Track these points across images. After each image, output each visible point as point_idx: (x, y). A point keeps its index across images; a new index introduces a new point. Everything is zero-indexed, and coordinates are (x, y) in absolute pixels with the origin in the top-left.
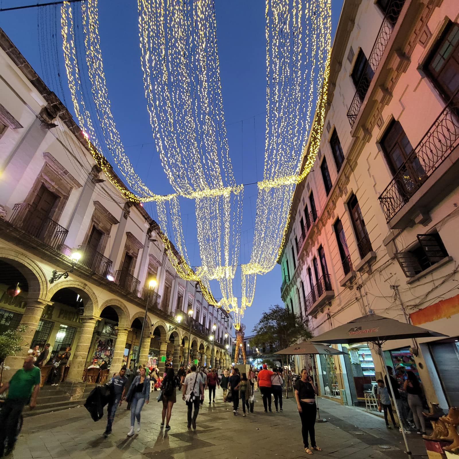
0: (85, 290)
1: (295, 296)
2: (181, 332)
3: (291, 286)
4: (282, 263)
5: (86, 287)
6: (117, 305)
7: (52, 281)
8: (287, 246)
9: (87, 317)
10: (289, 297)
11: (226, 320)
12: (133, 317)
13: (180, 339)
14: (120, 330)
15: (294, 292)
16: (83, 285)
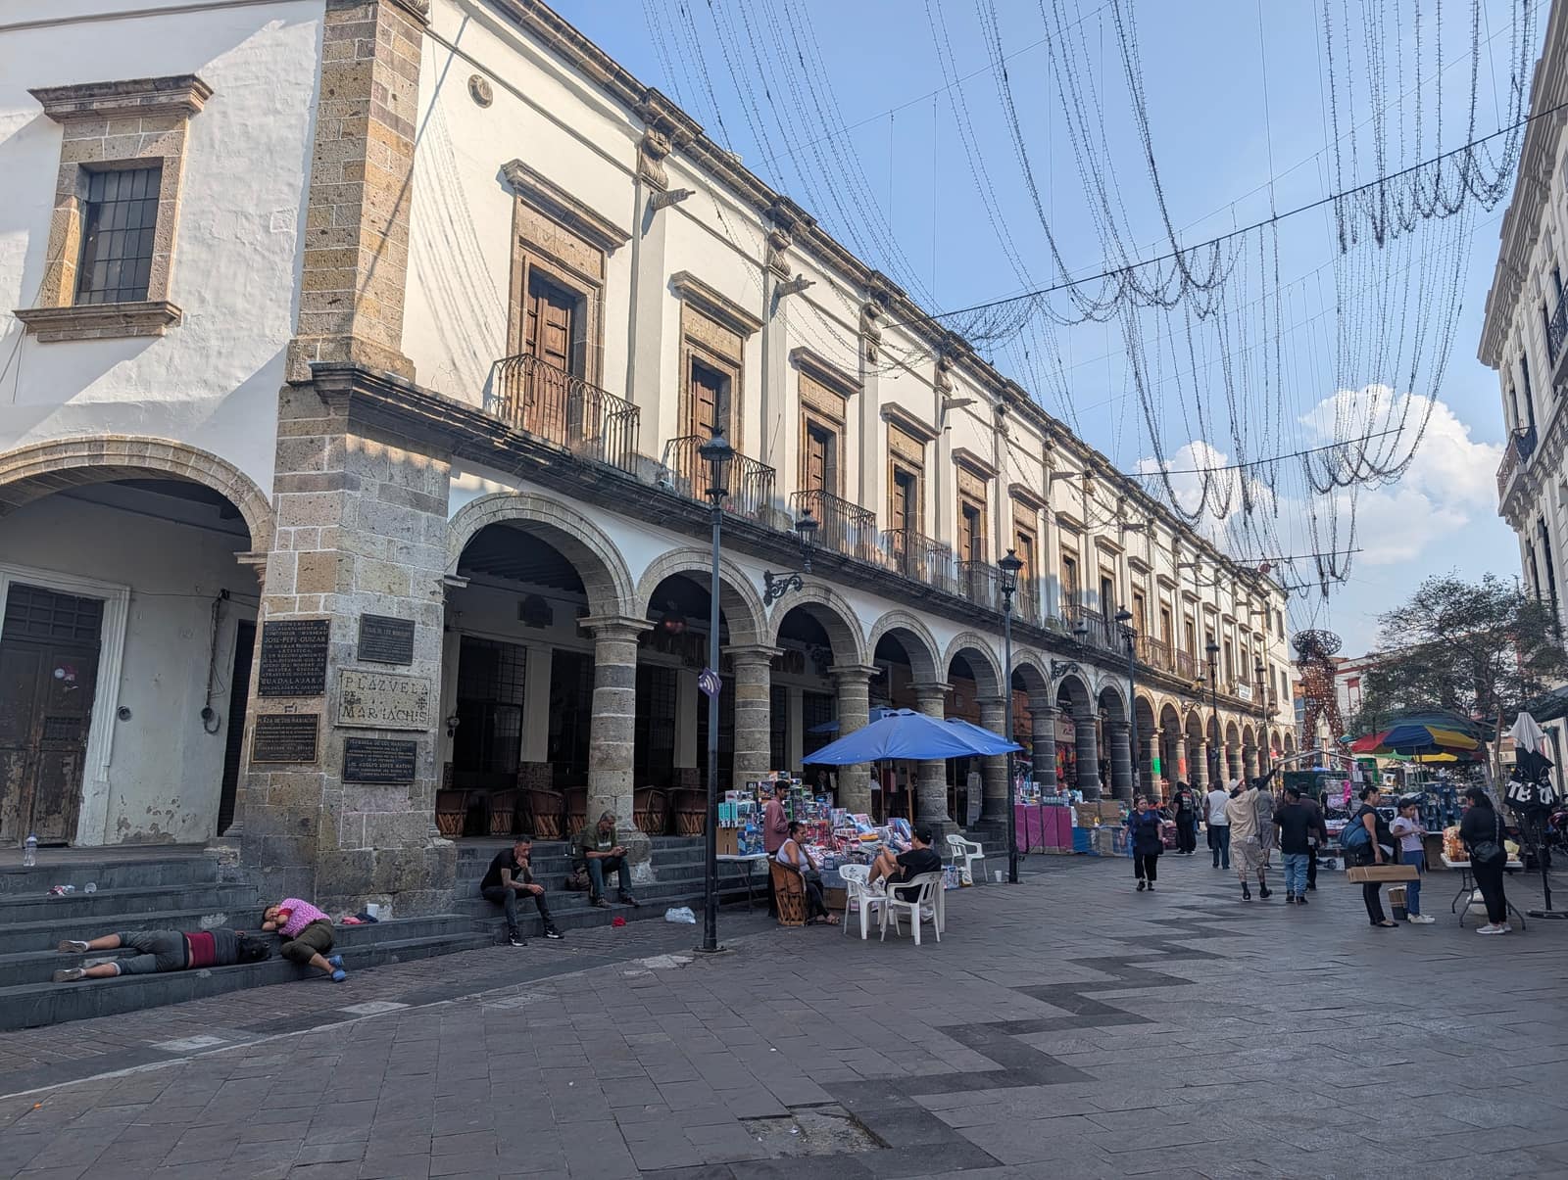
0: (831, 605)
1: (1555, 516)
2: (1092, 678)
3: (1539, 473)
4: (1503, 363)
5: (832, 597)
6: (903, 626)
7: (768, 600)
8: (1522, 297)
9: (846, 670)
10: (1534, 516)
11: (1257, 607)
12: (947, 652)
13: (1091, 697)
14: (922, 691)
15: (1553, 498)
16: (823, 592)
